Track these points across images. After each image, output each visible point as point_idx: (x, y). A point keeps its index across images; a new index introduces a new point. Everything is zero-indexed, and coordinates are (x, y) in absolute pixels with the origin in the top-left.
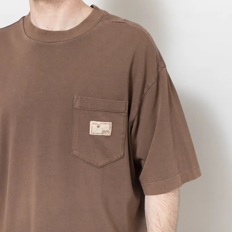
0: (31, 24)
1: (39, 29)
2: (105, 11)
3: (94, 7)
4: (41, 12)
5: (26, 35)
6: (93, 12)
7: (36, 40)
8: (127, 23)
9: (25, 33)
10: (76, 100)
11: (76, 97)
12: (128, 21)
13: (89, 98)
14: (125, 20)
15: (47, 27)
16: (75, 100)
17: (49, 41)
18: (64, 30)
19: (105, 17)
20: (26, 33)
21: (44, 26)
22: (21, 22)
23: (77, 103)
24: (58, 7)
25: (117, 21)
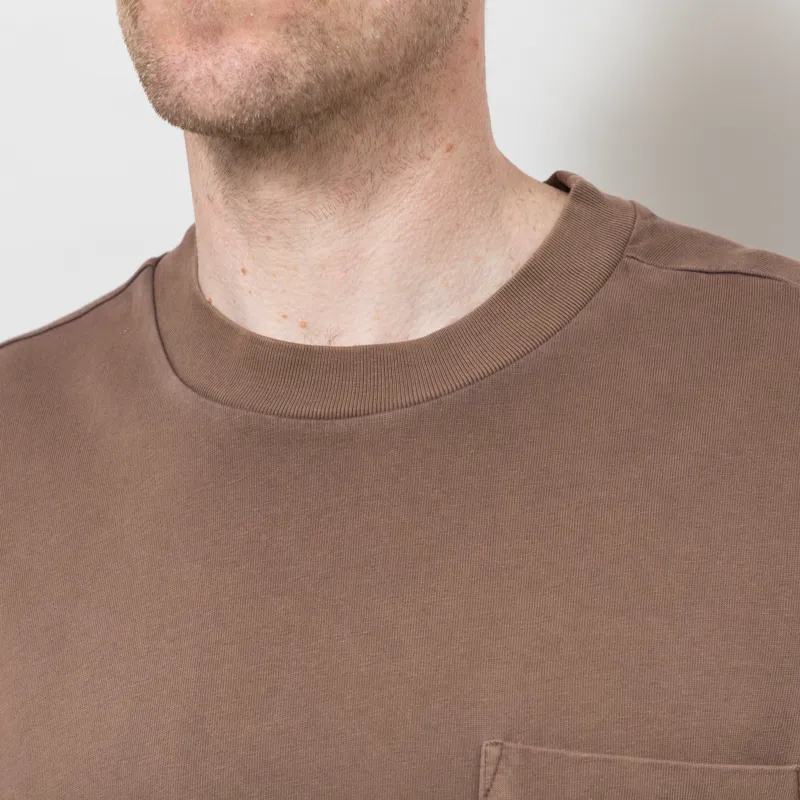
0: (205, 312)
1: (256, 341)
2: (634, 208)
3: (573, 186)
4: (269, 238)
5: (175, 371)
6: (568, 216)
7: (241, 407)
8: (778, 276)
9: (166, 362)
10: (491, 769)
11: (495, 751)
12: (780, 261)
13: (572, 754)
14: (762, 257)
15: (304, 325)
16: (485, 771)
17: (318, 410)
18: (399, 339)
19: (641, 245)
20: (177, 365)
21: (285, 317)
22: (141, 293)
23: (501, 783)
24: (366, 206)
25: (713, 269)
